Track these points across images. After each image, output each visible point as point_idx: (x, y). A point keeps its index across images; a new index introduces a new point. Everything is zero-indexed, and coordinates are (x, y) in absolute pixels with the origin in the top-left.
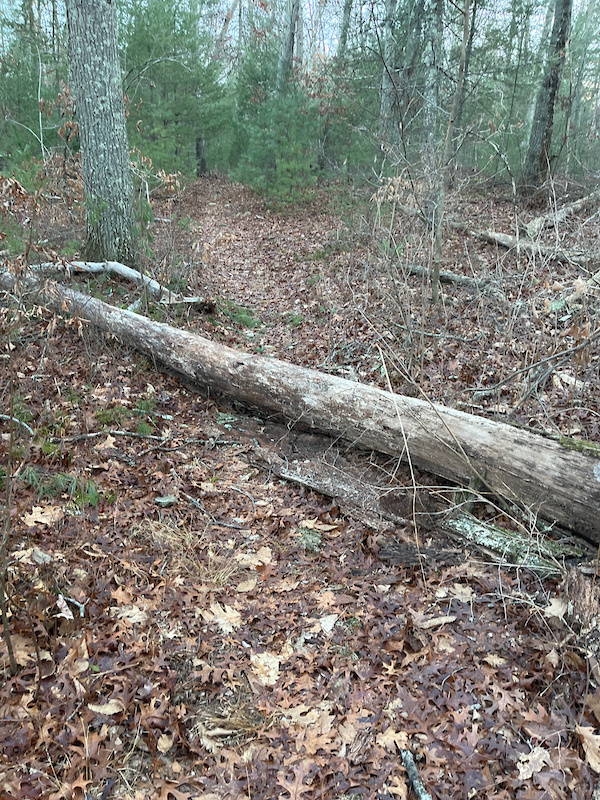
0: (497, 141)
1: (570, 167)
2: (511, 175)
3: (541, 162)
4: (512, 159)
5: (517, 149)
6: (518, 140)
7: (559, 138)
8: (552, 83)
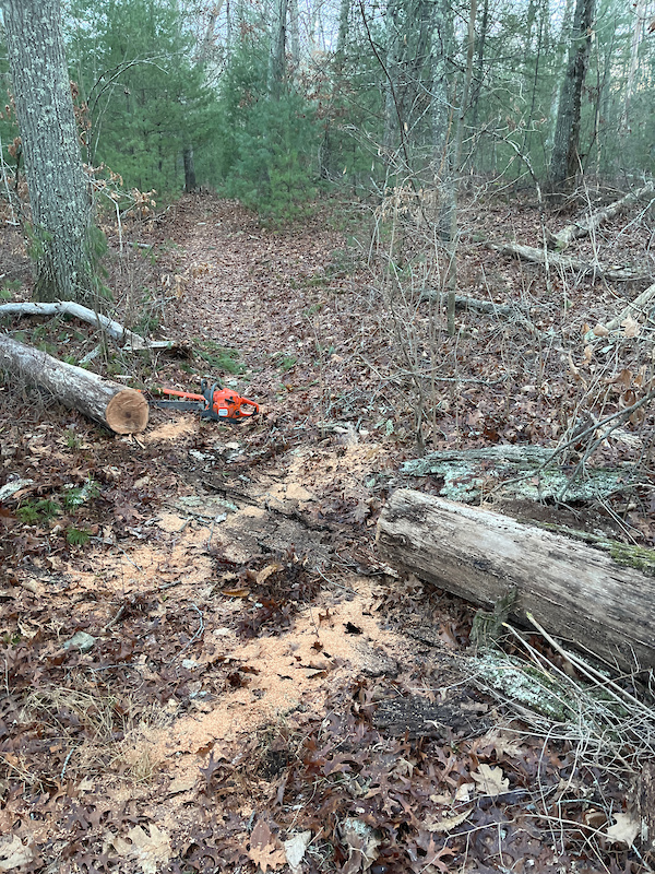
0: (518, 140)
1: (601, 166)
2: (535, 180)
3: (569, 162)
4: (536, 160)
5: (541, 148)
6: (542, 138)
7: (587, 134)
8: (578, 71)
